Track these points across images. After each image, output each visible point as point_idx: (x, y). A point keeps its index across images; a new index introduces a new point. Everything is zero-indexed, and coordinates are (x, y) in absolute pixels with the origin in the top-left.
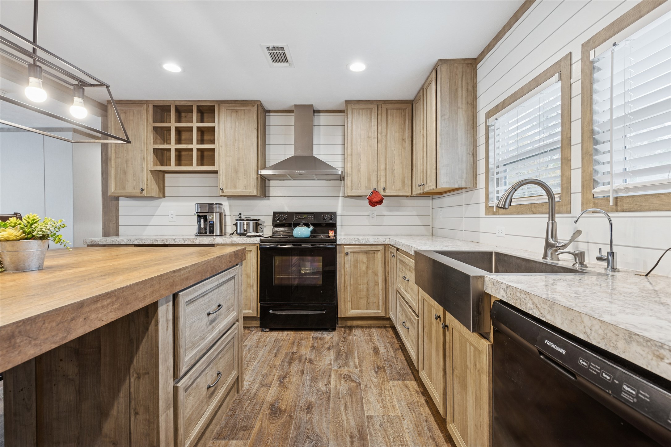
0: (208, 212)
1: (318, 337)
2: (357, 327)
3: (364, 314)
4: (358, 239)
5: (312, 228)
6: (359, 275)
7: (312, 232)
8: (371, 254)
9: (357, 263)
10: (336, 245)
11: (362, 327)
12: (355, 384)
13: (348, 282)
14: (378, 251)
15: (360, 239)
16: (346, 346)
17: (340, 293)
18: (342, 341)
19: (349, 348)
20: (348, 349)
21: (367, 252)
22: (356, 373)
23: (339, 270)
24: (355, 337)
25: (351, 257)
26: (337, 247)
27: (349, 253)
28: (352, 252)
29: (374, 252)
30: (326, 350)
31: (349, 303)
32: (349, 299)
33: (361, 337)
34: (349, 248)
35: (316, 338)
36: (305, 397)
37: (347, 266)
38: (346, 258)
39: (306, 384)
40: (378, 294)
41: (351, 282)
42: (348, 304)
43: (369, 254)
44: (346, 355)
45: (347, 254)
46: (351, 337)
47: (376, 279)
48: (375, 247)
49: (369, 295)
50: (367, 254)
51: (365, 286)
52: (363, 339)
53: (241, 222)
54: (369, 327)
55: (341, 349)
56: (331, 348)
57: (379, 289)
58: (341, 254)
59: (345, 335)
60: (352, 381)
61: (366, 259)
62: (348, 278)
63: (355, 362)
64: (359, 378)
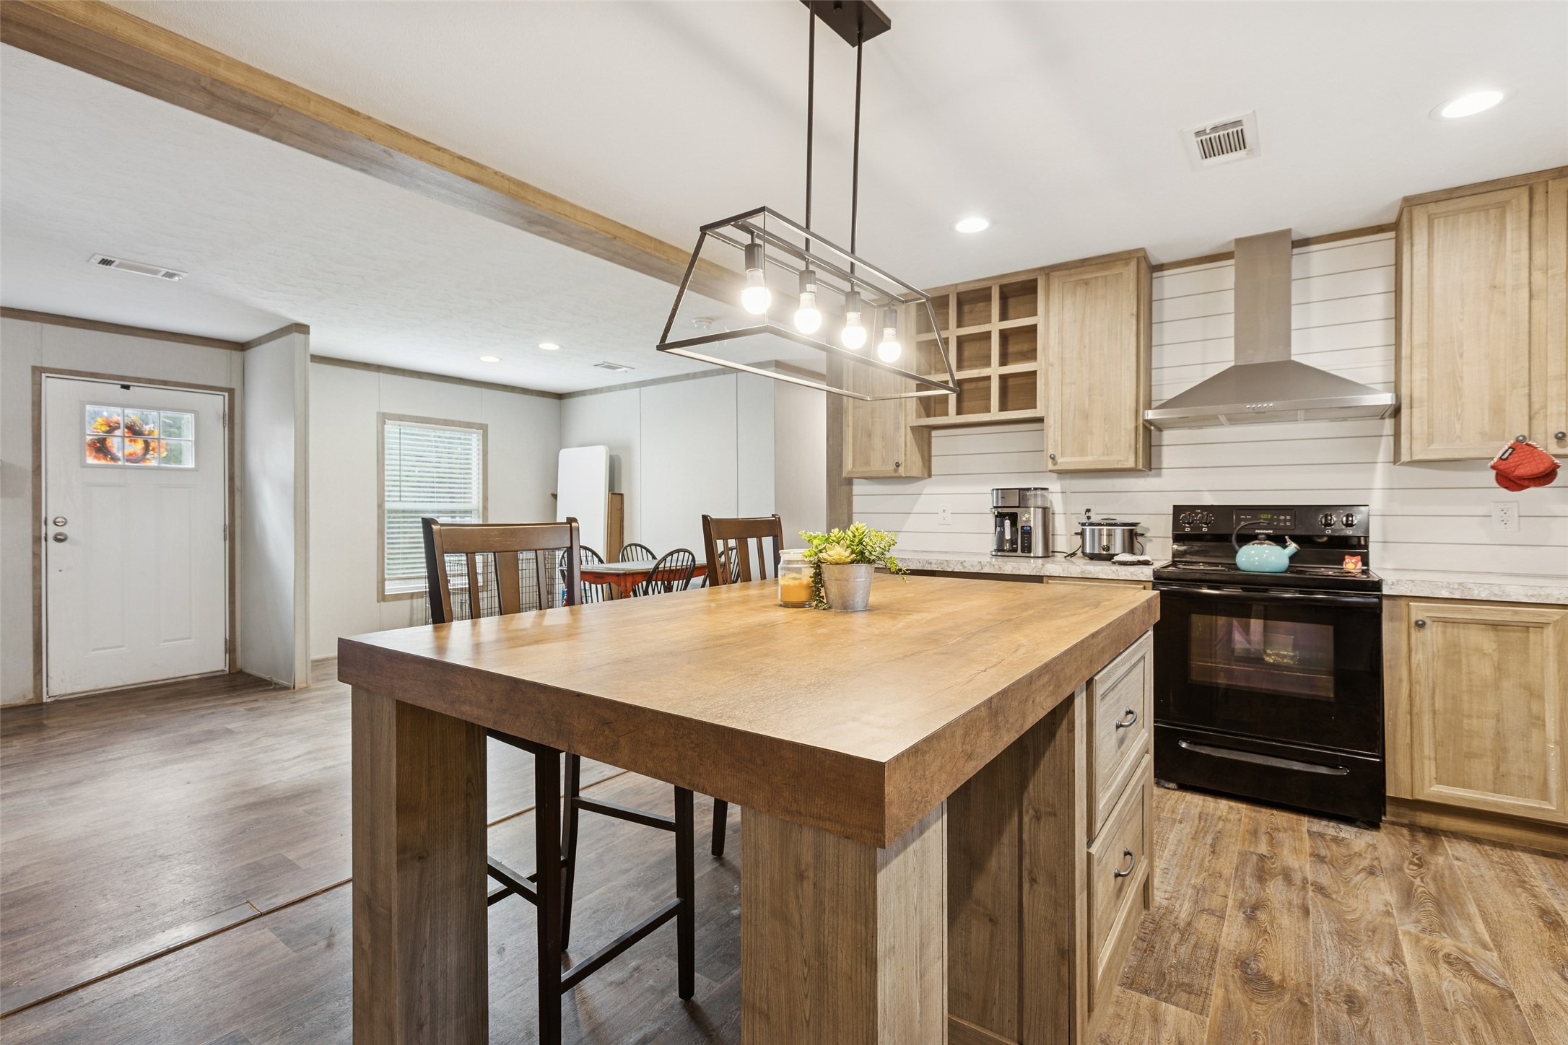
0: (1019, 507)
1: (1325, 834)
2: (1456, 835)
3: (1486, 803)
4: (1460, 584)
5: (1292, 547)
6: (1465, 688)
7: (1292, 558)
8: (1515, 631)
9: (1459, 653)
10: (1380, 597)
11: (1475, 840)
12: (1495, 991)
13: (1423, 703)
14: (1541, 626)
15: (1470, 586)
16: (1428, 879)
17: (1395, 731)
18: (1412, 863)
19: (1444, 888)
20: (1441, 889)
21: (1495, 626)
22: (1490, 961)
23: (1390, 667)
24: (1456, 863)
25: (1432, 635)
26: (1385, 602)
27: (1428, 622)
28: (1436, 620)
29: (1526, 627)
30: (1362, 875)
31: (1426, 762)
32: (1428, 750)
33: (1478, 866)
34: (1428, 610)
35: (1321, 835)
36: (1332, 972)
37: (1418, 657)
38: (1416, 635)
39: (1323, 941)
40: (1544, 754)
41: (1433, 705)
42: (1423, 764)
43: (1501, 630)
44: (1438, 904)
45: (1421, 625)
46: (1441, 860)
47: (1535, 708)
48: (1529, 613)
49: (1505, 750)
50: (1496, 630)
51: (1490, 724)
52: (1489, 874)
53: (1093, 530)
54: (1507, 845)
55: (1412, 883)
56: (1378, 873)
57: (1545, 741)
58: (1396, 624)
59: (1418, 849)
60: (1480, 979)
61: (1495, 646)
62: (1423, 692)
63: (1476, 932)
64: (1503, 977)
